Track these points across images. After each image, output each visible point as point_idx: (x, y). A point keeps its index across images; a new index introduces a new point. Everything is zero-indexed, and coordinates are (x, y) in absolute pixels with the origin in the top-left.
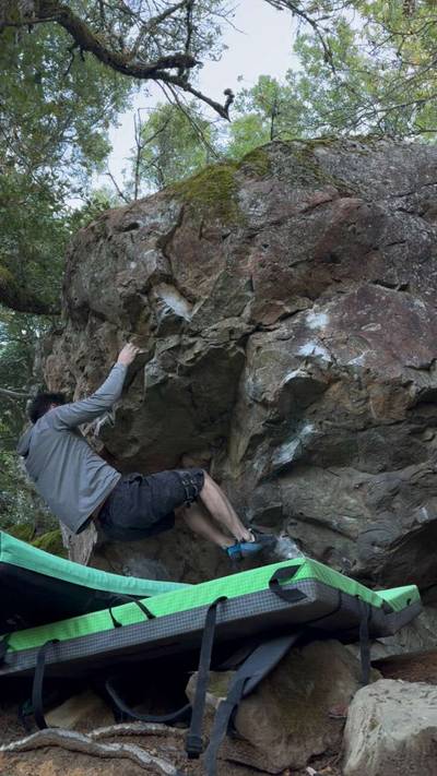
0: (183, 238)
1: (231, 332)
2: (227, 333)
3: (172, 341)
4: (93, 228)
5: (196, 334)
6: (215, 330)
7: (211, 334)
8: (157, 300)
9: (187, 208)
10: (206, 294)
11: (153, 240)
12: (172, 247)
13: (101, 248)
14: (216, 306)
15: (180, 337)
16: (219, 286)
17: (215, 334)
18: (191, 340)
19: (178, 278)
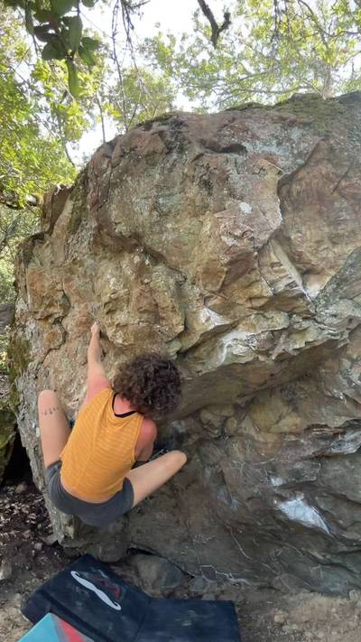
0: (307, 185)
1: (351, 320)
2: (347, 321)
3: (280, 321)
4: (161, 134)
5: (310, 317)
6: (335, 316)
7: (328, 320)
8: (273, 265)
9: (324, 145)
10: (331, 267)
11: (272, 177)
12: (289, 192)
13: (174, 165)
14: (338, 284)
15: (290, 316)
16: (350, 262)
17: (335, 321)
18: (305, 324)
19: (292, 237)
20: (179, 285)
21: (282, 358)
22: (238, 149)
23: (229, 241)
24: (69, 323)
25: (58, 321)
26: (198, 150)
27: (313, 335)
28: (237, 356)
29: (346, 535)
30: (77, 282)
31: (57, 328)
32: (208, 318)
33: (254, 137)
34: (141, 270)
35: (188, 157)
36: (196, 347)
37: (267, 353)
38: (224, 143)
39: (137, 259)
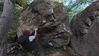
20: (42, 17)
21: (51, 27)
22: (50, 4)
23: (48, 13)
24: (27, 21)
25: (25, 20)
26: (46, 3)
27: (55, 25)
28: (47, 26)
29: (55, 46)
30: (29, 16)
31: (25, 21)
32: (44, 21)
33: (52, 3)
34: (37, 15)
35: (44, 3)
36: (42, 25)
37: (50, 26)
38: (49, 3)
39: (37, 14)
